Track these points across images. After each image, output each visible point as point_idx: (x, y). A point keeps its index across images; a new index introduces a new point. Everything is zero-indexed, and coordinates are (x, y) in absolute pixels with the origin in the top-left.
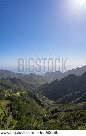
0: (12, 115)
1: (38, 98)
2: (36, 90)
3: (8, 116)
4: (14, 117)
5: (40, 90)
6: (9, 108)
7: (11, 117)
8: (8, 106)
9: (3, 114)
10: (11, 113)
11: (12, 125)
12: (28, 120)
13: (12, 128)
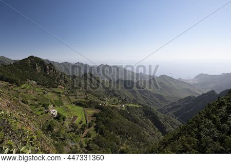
0: (95, 127)
1: (161, 120)
2: (168, 106)
3: (90, 127)
4: (96, 130)
6: (94, 119)
7: (92, 128)
8: (95, 115)
9: (84, 123)
10: (95, 124)
11: (88, 135)
12: (113, 138)
13: (88, 139)
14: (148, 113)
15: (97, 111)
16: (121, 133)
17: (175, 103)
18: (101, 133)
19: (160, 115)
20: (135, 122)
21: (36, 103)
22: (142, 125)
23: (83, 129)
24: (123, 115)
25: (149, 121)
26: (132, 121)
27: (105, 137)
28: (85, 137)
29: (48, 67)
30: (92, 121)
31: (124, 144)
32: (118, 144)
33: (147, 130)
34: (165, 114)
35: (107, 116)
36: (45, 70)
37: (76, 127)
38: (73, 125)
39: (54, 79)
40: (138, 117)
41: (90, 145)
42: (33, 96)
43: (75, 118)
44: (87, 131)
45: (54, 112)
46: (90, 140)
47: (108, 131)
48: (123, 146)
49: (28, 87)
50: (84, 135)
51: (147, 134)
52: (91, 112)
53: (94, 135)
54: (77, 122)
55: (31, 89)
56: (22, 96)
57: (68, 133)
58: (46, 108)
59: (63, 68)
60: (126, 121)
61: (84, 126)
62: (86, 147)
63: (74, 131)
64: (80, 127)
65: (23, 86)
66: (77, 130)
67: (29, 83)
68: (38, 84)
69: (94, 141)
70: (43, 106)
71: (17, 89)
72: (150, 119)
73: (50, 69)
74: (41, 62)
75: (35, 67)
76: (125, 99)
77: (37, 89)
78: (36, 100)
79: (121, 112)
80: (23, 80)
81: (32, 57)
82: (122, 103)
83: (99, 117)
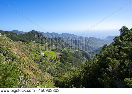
0: (60, 60)
1: (90, 57)
2: (93, 51)
3: (58, 60)
4: (61, 61)
5: (96, 52)
6: (60, 57)
7: (59, 60)
8: (60, 55)
9: (56, 58)
10: (60, 59)
11: (57, 63)
12: (68, 65)
13: (57, 65)
14: (84, 54)
15: (61, 54)
16: (71, 63)
17: (96, 49)
18: (63, 63)
19: (89, 55)
20: (78, 58)
21: (35, 50)
22: (81, 59)
23: (55, 61)
26: (77, 57)
29: (40, 35)
31: (73, 67)
32: (70, 67)
33: (83, 61)
34: (92, 54)
35: (65, 55)
36: (39, 36)
37: (52, 60)
40: (79, 56)
41: (58, 67)
42: (34, 47)
43: (52, 56)
44: (57, 62)
45: (43, 54)
46: (58, 66)
47: (66, 62)
49: (32, 44)
50: (56, 63)
52: (59, 54)
53: (60, 63)
54: (52, 58)
55: (33, 45)
56: (30, 48)
57: (49, 62)
58: (40, 52)
59: (47, 35)
60: (74, 58)
61: (56, 60)
63: (51, 62)
64: (54, 60)
65: (30, 43)
66: (53, 61)
67: (32, 42)
68: (36, 42)
69: (60, 66)
70: (38, 51)
71: (28, 44)
72: (85, 56)
74: (37, 33)
75: (34, 35)
76: (74, 48)
77: (36, 45)
78: (35, 49)
79: (72, 54)
80: (30, 41)
81: (33, 31)
82: (72, 50)
83: (62, 56)
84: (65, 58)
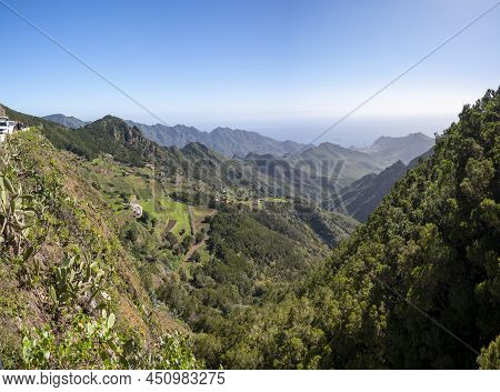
3: (197, 242)
4: (209, 248)
6: (207, 226)
7: (203, 244)
8: (207, 220)
9: (188, 232)
10: (207, 237)
11: (196, 258)
12: (241, 265)
13: (196, 265)
14: (303, 211)
16: (255, 255)
18: (220, 255)
19: (326, 215)
20: (281, 231)
21: (112, 190)
23: (185, 245)
24: (258, 220)
25: (306, 226)
26: (275, 230)
27: (226, 263)
28: (190, 260)
29: (131, 133)
30: (202, 230)
31: (262, 276)
32: (250, 276)
35: (229, 221)
36: (127, 138)
37: (175, 240)
38: (168, 237)
39: (139, 154)
40: (285, 221)
41: (199, 277)
42: (109, 178)
43: (172, 223)
44: (193, 249)
46: (198, 268)
47: (231, 251)
48: (260, 279)
50: (188, 257)
51: (304, 251)
52: (200, 214)
53: (206, 257)
54: (175, 230)
55: (105, 168)
56: (93, 176)
57: (160, 249)
58: (126, 201)
60: (264, 231)
61: (188, 239)
62: (190, 281)
63: (170, 248)
64: (180, 239)
65: (94, 161)
66: (176, 246)
67: (103, 158)
68: (115, 160)
69: (205, 269)
70: (122, 196)
72: (308, 222)
73: (134, 135)
74: (121, 125)
75: (112, 132)
76: (262, 190)
77: (113, 167)
78: (112, 186)
79: (255, 214)
81: (109, 117)
82: (255, 197)
83: (215, 225)
84: (226, 235)
